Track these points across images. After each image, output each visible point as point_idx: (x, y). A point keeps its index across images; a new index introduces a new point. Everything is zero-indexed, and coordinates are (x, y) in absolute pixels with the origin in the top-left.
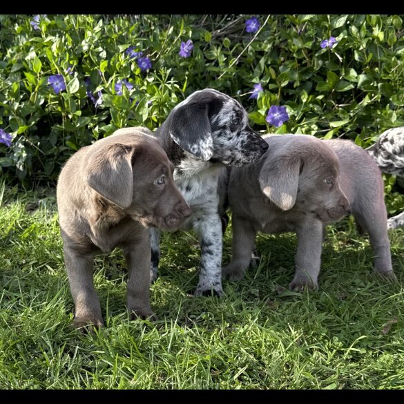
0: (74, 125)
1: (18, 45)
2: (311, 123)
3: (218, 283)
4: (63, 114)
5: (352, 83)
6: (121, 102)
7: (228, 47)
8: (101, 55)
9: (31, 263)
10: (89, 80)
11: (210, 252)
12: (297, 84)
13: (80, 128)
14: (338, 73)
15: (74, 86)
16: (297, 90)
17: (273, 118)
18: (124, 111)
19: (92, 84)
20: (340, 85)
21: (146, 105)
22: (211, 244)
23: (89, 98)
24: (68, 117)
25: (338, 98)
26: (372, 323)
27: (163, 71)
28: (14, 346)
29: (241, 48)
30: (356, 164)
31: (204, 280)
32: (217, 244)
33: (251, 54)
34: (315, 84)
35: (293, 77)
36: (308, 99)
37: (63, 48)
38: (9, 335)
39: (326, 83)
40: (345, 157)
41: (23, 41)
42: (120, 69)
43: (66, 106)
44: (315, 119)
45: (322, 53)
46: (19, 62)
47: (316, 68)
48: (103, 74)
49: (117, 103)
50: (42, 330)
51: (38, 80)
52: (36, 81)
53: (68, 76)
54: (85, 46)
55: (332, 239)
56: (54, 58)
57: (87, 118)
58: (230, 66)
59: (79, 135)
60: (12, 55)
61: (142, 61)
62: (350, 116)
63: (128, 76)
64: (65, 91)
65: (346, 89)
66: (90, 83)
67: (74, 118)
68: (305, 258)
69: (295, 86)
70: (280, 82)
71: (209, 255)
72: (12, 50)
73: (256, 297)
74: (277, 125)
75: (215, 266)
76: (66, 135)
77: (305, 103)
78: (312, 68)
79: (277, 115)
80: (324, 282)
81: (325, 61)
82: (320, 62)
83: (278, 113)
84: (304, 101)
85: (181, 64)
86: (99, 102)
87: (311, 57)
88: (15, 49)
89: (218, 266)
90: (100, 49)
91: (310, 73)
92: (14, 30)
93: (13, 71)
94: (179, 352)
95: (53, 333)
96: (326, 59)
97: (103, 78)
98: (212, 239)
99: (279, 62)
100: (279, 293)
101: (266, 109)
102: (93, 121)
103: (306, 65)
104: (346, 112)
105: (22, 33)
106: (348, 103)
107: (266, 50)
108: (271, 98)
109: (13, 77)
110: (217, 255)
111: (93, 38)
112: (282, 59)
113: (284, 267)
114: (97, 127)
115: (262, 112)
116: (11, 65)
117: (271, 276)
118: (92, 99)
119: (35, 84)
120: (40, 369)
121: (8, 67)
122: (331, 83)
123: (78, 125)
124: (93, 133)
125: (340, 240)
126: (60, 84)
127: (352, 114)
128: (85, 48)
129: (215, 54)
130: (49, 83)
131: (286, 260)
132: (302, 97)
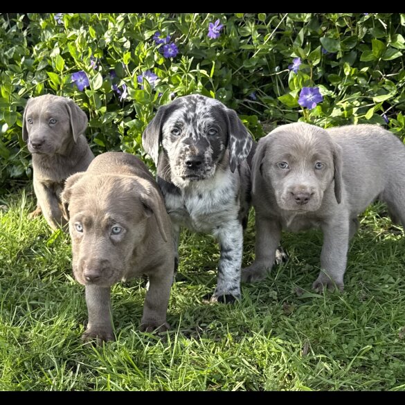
0: (101, 122)
1: (44, 41)
2: (353, 99)
3: (236, 288)
4: (90, 110)
5: (400, 50)
6: (143, 96)
7: (264, 21)
8: (125, 45)
9: (52, 272)
10: (115, 72)
11: (229, 258)
12: (339, 56)
13: (107, 124)
14: (384, 40)
15: (97, 82)
16: (341, 61)
17: (305, 100)
18: (147, 105)
19: (118, 77)
20: (387, 53)
21: (170, 97)
22: (230, 250)
23: (115, 91)
24: (94, 113)
25: (386, 67)
26: (391, 325)
27: (184, 61)
28: (22, 364)
29: (278, 20)
30: (386, 150)
31: (221, 285)
32: (237, 249)
33: (290, 25)
34: (359, 54)
35: (336, 48)
36: (350, 72)
37: (84, 43)
38: (18, 352)
39: (371, 52)
40: (373, 143)
41: (49, 36)
42: (143, 59)
43: (91, 102)
44: (356, 95)
45: (365, 20)
46: (44, 60)
47: (360, 37)
48: (127, 66)
49: (139, 98)
50: (50, 346)
51: (62, 77)
52: (60, 80)
53: (92, 71)
54: (107, 38)
55: (374, 226)
56: (77, 53)
57: (113, 113)
58: (265, 42)
59: (106, 131)
60: (38, 52)
61: (169, 47)
62: (398, 87)
63: (153, 66)
64: (88, 88)
65: (394, 57)
66: (116, 76)
67: (100, 114)
68: (331, 256)
69: (338, 57)
70: (311, 62)
71: (227, 261)
72: (38, 47)
73: (274, 300)
74: (311, 107)
75: (234, 271)
76: (94, 132)
77: (349, 76)
78: (356, 37)
79: (310, 97)
80: (351, 279)
81: (369, 28)
82: (365, 30)
83: (310, 95)
84: (347, 74)
85: (212, 45)
86: (124, 96)
87: (354, 25)
88: (41, 45)
89: (237, 270)
90: (124, 39)
91: (354, 42)
92: (39, 25)
93: (39, 69)
94: (181, 366)
95: (60, 349)
96: (370, 26)
97: (127, 71)
98: (231, 245)
99: (320, 33)
100: (298, 294)
101: (297, 91)
102: (119, 116)
103: (349, 33)
104: (393, 83)
105: (48, 28)
106: (397, 72)
107: (305, 21)
108: (303, 79)
109: (39, 76)
110: (236, 260)
111: (115, 29)
112: (324, 28)
113: (310, 264)
114: (123, 122)
115: (294, 94)
116: (37, 63)
117: (295, 275)
118: (118, 92)
119: (59, 83)
120: (44, 386)
121: (34, 65)
122: (377, 52)
123: (105, 121)
124: (118, 129)
125: (382, 227)
126: (83, 81)
127: (400, 85)
128: (108, 41)
129: (250, 30)
130: (73, 81)
131: (314, 256)
132: (345, 70)
